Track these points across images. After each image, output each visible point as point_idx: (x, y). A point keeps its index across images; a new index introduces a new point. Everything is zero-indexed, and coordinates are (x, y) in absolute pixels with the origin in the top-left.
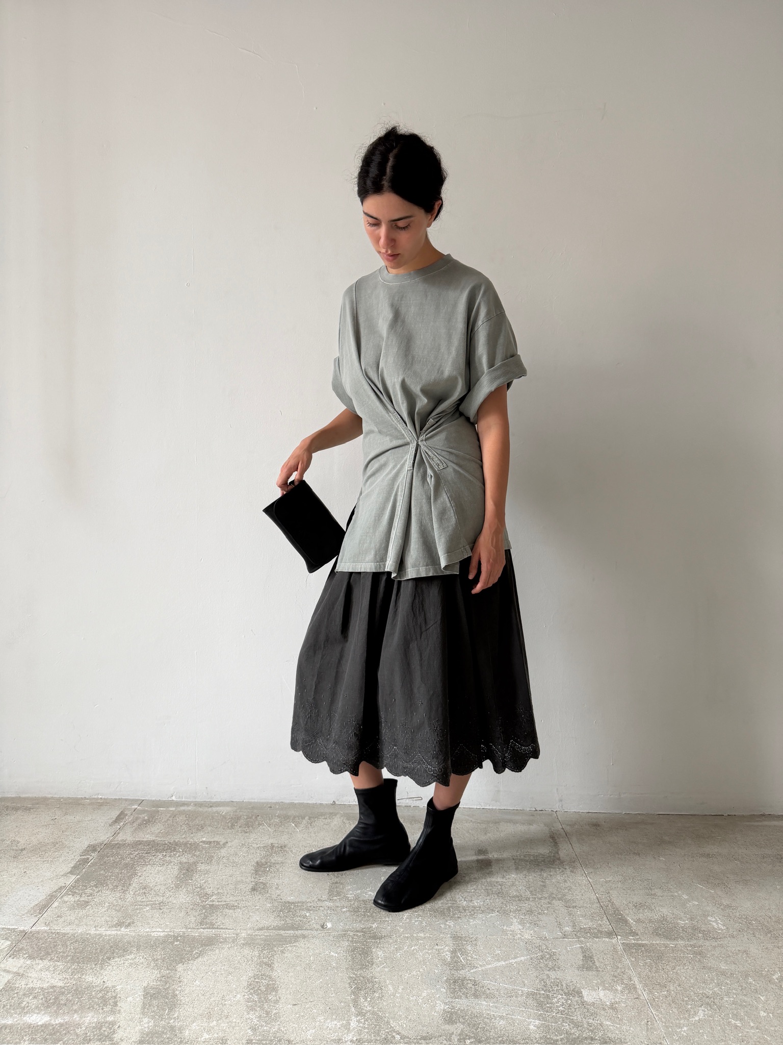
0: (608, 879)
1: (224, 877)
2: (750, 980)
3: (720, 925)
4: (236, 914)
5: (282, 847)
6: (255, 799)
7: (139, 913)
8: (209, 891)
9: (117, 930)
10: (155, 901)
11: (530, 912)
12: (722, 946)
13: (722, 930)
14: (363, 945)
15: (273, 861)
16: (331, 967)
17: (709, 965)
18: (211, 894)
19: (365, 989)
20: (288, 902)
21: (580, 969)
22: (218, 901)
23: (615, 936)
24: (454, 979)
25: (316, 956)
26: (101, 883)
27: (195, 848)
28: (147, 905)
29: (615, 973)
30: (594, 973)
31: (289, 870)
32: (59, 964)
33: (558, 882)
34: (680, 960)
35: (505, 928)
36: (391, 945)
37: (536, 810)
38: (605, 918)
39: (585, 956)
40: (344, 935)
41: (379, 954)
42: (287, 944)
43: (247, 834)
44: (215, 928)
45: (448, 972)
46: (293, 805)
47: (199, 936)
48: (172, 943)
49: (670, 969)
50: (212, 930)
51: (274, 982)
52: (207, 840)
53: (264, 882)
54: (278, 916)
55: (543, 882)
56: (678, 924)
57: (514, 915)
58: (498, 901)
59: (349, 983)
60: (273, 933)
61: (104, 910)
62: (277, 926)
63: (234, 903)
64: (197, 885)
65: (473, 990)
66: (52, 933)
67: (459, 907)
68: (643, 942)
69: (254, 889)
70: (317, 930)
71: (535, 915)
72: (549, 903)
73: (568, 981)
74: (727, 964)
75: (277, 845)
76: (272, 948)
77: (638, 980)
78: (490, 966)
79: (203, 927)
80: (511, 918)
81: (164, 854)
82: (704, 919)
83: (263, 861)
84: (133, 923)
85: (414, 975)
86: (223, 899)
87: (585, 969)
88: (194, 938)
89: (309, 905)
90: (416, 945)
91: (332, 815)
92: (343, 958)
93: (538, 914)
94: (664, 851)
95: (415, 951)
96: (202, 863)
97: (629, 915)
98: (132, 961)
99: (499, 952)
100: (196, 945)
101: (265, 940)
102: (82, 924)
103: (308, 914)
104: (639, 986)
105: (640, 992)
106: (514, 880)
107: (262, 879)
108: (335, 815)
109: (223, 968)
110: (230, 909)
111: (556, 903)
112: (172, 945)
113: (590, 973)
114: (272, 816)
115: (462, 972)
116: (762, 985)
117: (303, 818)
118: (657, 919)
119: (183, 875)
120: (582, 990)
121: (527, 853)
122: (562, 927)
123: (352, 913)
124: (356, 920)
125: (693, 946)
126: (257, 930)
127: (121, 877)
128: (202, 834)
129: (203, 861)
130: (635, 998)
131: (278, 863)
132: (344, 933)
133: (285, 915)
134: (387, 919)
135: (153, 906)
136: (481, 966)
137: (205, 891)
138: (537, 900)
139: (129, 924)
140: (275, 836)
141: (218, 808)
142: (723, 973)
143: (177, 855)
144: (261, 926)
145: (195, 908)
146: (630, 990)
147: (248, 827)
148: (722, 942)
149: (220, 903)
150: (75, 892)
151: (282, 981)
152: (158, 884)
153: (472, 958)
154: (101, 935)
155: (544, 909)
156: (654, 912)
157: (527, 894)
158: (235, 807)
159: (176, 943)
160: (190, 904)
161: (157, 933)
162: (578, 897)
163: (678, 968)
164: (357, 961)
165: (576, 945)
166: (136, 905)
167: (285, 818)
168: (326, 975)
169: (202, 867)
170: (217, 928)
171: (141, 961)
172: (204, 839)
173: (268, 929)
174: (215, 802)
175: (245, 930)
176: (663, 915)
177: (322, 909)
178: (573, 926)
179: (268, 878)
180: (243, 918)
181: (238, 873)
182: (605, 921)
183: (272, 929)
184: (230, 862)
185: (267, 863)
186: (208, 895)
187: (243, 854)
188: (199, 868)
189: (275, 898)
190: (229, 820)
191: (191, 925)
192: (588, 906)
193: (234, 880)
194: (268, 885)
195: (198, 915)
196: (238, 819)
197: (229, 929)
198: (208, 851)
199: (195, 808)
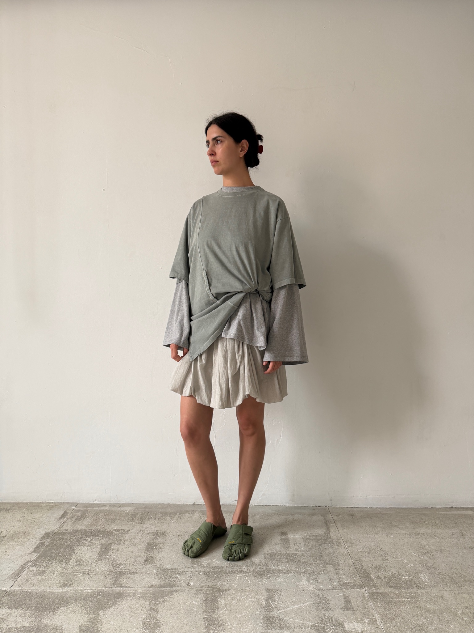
0: (360, 550)
1: (128, 553)
2: (445, 615)
3: (426, 579)
4: (135, 577)
5: (163, 533)
6: (146, 502)
7: (76, 577)
8: (119, 562)
9: (62, 589)
10: (86, 569)
11: (313, 573)
12: (427, 593)
13: (428, 583)
14: (212, 596)
15: (157, 542)
16: (193, 611)
17: (420, 605)
18: (120, 564)
19: (214, 625)
20: (167, 569)
21: (343, 609)
22: (124, 569)
23: (364, 588)
24: (268, 617)
25: (184, 604)
26: (53, 558)
27: (110, 534)
28: (81, 573)
29: (364, 612)
30: (352, 612)
31: (167, 548)
32: (27, 612)
33: (330, 553)
34: (403, 603)
35: (298, 583)
36: (229, 596)
37: (316, 506)
38: (358, 576)
39: (346, 601)
40: (200, 590)
41: (222, 602)
42: (166, 597)
43: (142, 525)
44: (123, 587)
45: (264, 613)
46: (169, 505)
47: (113, 592)
48: (96, 597)
49: (396, 608)
50: (120, 588)
51: (158, 621)
53: (152, 556)
54: (161, 578)
55: (320, 553)
56: (401, 579)
57: (303, 575)
58: (294, 566)
59: (204, 621)
60: (157, 589)
61: (54, 576)
62: (160, 585)
63: (134, 570)
64: (111, 559)
65: (279, 624)
66: (22, 591)
67: (270, 570)
68: (381, 591)
69: (146, 561)
70: (184, 587)
71: (316, 575)
72: (324, 567)
73: (336, 617)
74: (431, 604)
75: (160, 531)
76: (157, 600)
77: (378, 616)
78: (289, 609)
79: (115, 586)
80: (302, 577)
81: (91, 538)
82: (417, 575)
83: (152, 542)
84: (72, 584)
85: (243, 615)
86: (127, 568)
87: (346, 610)
88: (110, 593)
89: (180, 570)
90: (244, 595)
91: (193, 511)
92: (200, 605)
93: (317, 574)
94: (393, 531)
95: (244, 600)
96: (114, 544)
97: (372, 574)
98: (72, 609)
99: (295, 599)
100: (111, 598)
101: (153, 594)
102: (41, 585)
103: (179, 577)
104: (378, 620)
105: (379, 624)
106: (303, 552)
107: (151, 554)
108: (195, 512)
109: (127, 613)
110: (132, 574)
111: (329, 566)
112: (96, 598)
113: (349, 612)
114: (157, 513)
115: (272, 613)
116: (452, 618)
117: (176, 514)
118: (389, 576)
119: (103, 552)
120: (344, 623)
121: (311, 534)
122: (332, 582)
123: (206, 575)
124: (208, 580)
125: (410, 593)
126: (148, 587)
127: (65, 554)
128: (114, 525)
130: (376, 628)
131: (161, 543)
132: (201, 588)
133: (165, 577)
134: (227, 579)
135: (85, 573)
136: (283, 608)
137: (116, 562)
138: (317, 564)
139: (70, 585)
140: (159, 526)
141: (124, 508)
142: (428, 611)
143: (99, 539)
144: (150, 585)
145: (110, 574)
146: (372, 622)
147: (142, 520)
148: (427, 590)
150: (37, 564)
151: (163, 620)
152: (88, 558)
153: (278, 603)
154: (53, 593)
155: (321, 571)
156: (387, 571)
157: (311, 561)
158: (134, 507)
159: (99, 597)
160: (107, 571)
161: (87, 591)
162: (341, 562)
163: (401, 607)
164: (209, 606)
165: (340, 594)
166: (74, 573)
167: (165, 514)
168: (190, 616)
169: (114, 547)
170: (124, 587)
171: (77, 609)
172: (116, 528)
173: (154, 587)
174: (122, 504)
175: (141, 587)
176: (392, 573)
177: (188, 573)
178: (339, 582)
179: (155, 553)
180: (139, 580)
181: (136, 550)
182: (358, 578)
183: (157, 587)
184: (131, 543)
185: (154, 543)
186: (118, 565)
187: (140, 538)
188: (113, 547)
189: (159, 566)
190: (131, 515)
191: (108, 585)
192: (348, 568)
193: (134, 555)
194: (154, 558)
195: (112, 578)
196: (136, 515)
197: (131, 587)
198: (118, 536)
199: (110, 508)
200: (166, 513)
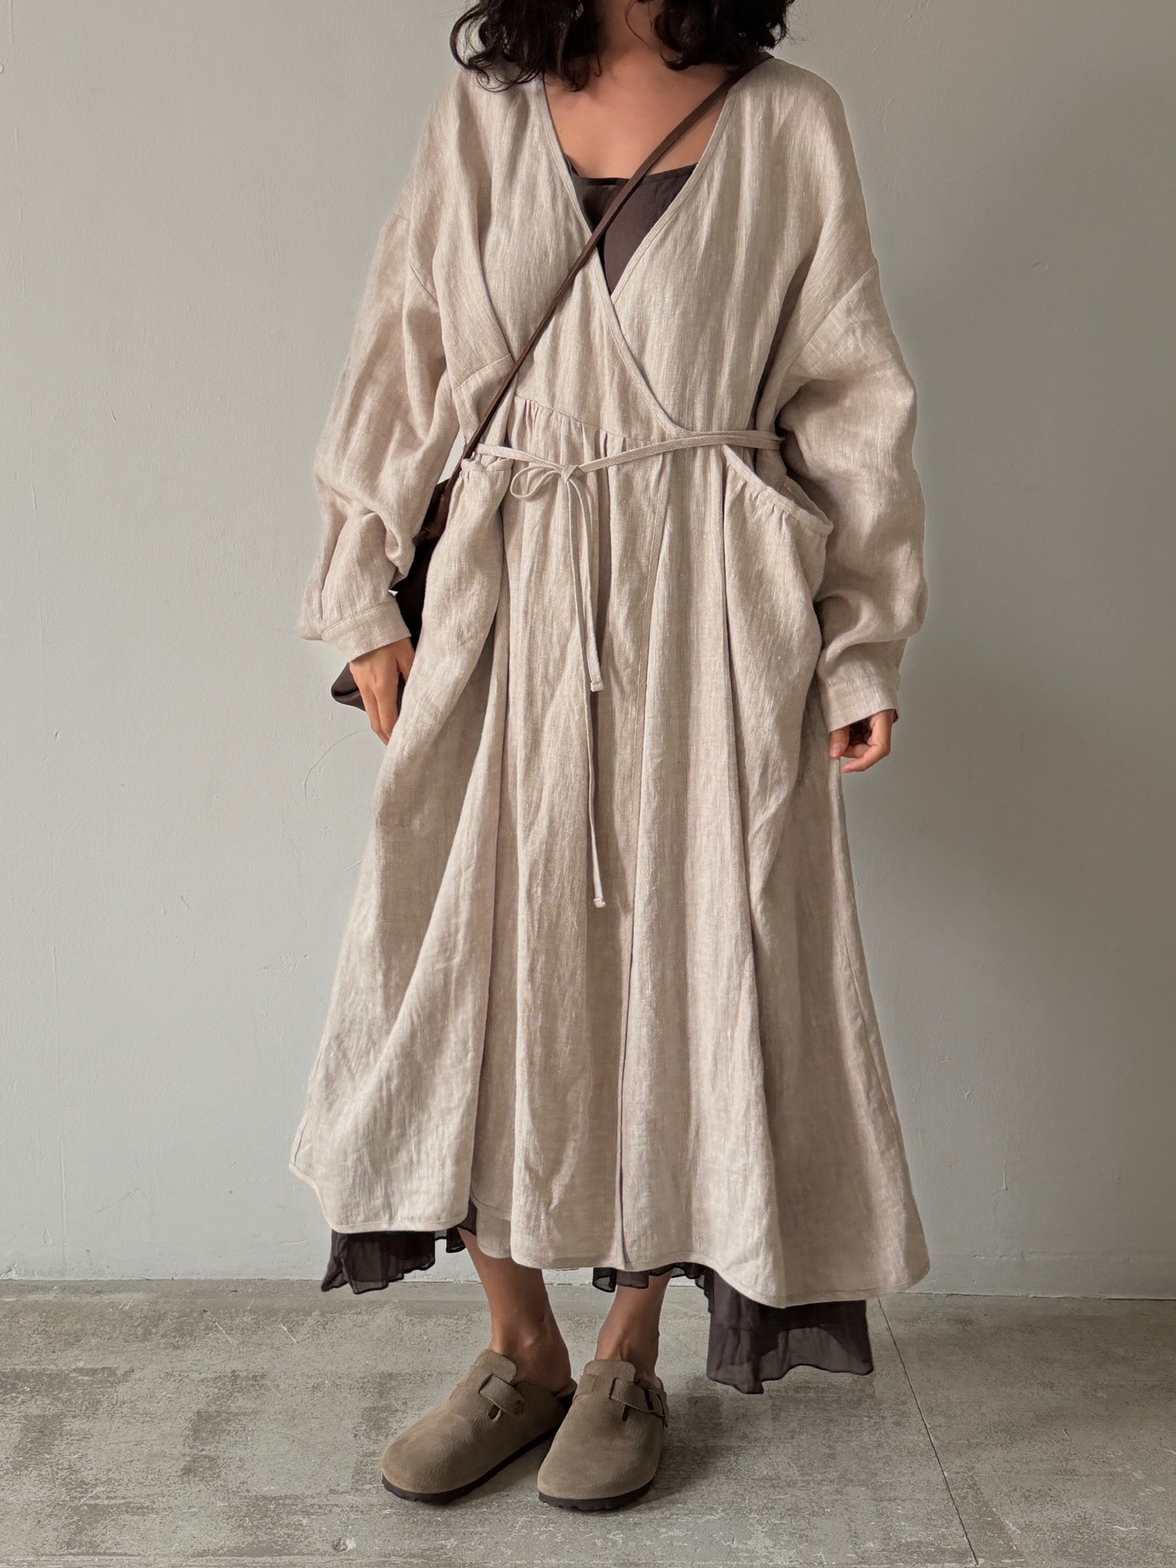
1: (123, 1445)
4: (148, 1524)
5: (258, 1378)
6: (199, 1275)
8: (88, 1476)
11: (795, 1511)
15: (233, 1408)
18: (93, 1482)
20: (263, 1496)
22: (108, 1498)
23: (973, 1559)
27: (59, 1383)
31: (271, 1429)
33: (863, 1448)
35: (735, 1545)
38: (956, 1521)
40: (381, 1564)
43: (179, 1352)
44: (100, 1554)
50: (92, 1557)
52: (88, 1367)
53: (212, 1454)
54: (239, 1526)
55: (829, 1447)
56: (1113, 1532)
57: (758, 1517)
58: (727, 1490)
62: (235, 1548)
63: (142, 1500)
64: (62, 1464)
69: (188, 1471)
70: (322, 1555)
71: (803, 1517)
72: (838, 1492)
75: (245, 1374)
79: (73, 1551)
80: (752, 1525)
83: (213, 1409)
86: (118, 1493)
89: (310, 1501)
93: (809, 1514)
96: (74, 1417)
97: (1011, 1516)
103: (305, 1522)
106: (766, 1444)
107: (209, 1449)
108: (381, 1306)
110: (134, 1514)
114: (237, 1311)
117: (308, 1313)
118: (1071, 1522)
119: (31, 1442)
122: (859, 1541)
123: (404, 1518)
126: (193, 1557)
128: (77, 1352)
129: (78, 1412)
131: (245, 1414)
132: (383, 1559)
133: (255, 1523)
137: (79, 1476)
140: (242, 1355)
141: (113, 1296)
143: (19, 1400)
144: (200, 1548)
145: (56, 1512)
147: (183, 1336)
149: (112, 1502)
155: (825, 1505)
156: (1067, 1508)
157: (791, 1473)
160: (45, 1505)
162: (902, 1479)
167: (268, 1315)
169: (74, 1425)
170: (105, 1554)
172: (81, 1364)
173: (215, 1553)
174: (109, 1283)
175: (166, 1556)
176: (1083, 1514)
177: (336, 1510)
178: (885, 1539)
179: (222, 1446)
180: (161, 1532)
181: (155, 1437)
182: (956, 1529)
183: (224, 1554)
184: (137, 1413)
185: (219, 1414)
186: (87, 1485)
187: (169, 1395)
188: (68, 1428)
189: (235, 1489)
190: (140, 1320)
191: (47, 1549)
192: (921, 1496)
193: (146, 1451)
194: (220, 1462)
195: (63, 1527)
196: (160, 1318)
197: (131, 1555)
198: (89, 1389)
199: (60, 1296)
200: (270, 1313)
